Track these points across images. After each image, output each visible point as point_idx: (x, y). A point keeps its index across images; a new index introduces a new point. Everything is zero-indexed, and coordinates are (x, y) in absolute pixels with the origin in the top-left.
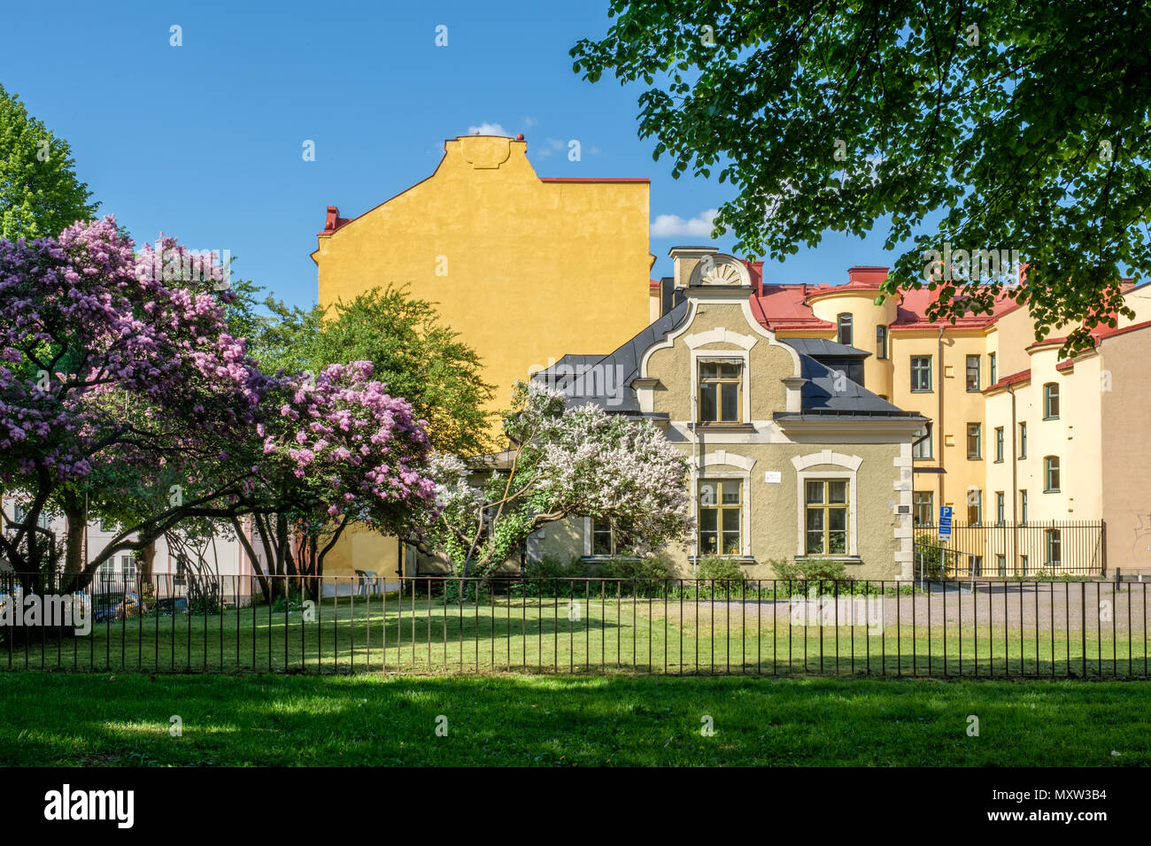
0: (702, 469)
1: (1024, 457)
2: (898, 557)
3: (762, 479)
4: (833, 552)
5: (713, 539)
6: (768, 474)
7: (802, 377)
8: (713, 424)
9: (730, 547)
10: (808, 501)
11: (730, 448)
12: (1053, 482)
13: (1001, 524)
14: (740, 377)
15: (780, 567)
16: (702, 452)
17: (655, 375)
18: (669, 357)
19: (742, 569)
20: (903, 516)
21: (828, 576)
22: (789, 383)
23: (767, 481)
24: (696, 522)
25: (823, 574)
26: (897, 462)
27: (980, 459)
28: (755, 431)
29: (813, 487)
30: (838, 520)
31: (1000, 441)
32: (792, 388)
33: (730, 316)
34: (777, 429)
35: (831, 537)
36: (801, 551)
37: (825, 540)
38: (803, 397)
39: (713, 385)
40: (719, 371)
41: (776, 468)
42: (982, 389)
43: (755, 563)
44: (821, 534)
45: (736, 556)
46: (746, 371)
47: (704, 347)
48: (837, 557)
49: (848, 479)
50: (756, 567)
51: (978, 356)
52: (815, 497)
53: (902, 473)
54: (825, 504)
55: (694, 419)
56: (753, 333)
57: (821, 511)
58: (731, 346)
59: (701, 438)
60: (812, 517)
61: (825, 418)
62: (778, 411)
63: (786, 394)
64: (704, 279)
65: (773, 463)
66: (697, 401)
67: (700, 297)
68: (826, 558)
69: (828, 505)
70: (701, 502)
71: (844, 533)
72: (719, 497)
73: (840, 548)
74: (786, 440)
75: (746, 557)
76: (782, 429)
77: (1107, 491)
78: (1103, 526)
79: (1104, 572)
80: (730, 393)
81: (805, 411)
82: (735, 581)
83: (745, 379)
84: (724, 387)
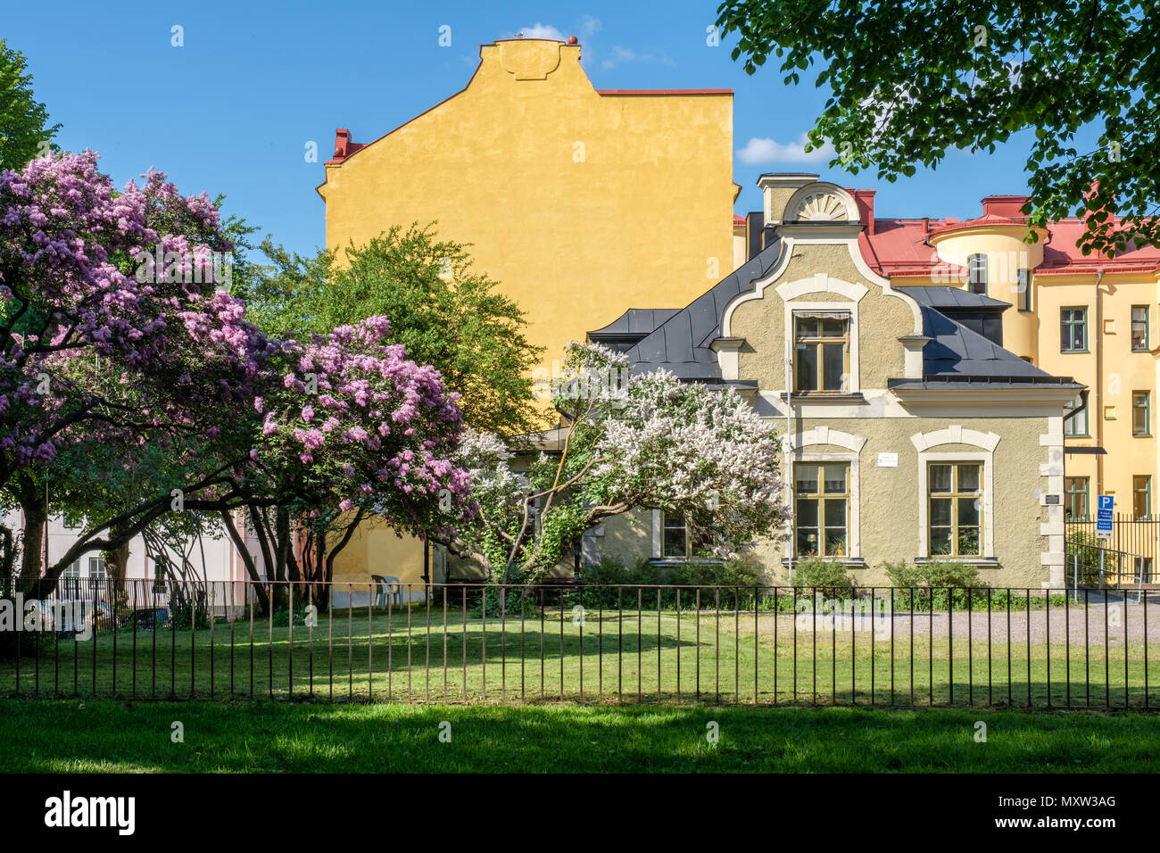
0: (798, 450)
2: (1045, 558)
3: (874, 462)
4: (963, 553)
5: (812, 536)
6: (881, 455)
7: (925, 333)
8: (812, 393)
9: (834, 546)
10: (932, 489)
11: (834, 423)
14: (846, 335)
15: (898, 572)
16: (799, 429)
17: (740, 333)
18: (758, 311)
19: (849, 573)
20: (1051, 507)
21: (958, 583)
22: (908, 342)
23: (880, 464)
24: (791, 512)
25: (951, 580)
26: (1043, 440)
27: (1149, 436)
28: (865, 403)
29: (937, 472)
30: (969, 514)
32: (911, 349)
33: (834, 259)
34: (893, 399)
35: (960, 534)
36: (923, 551)
37: (953, 538)
38: (925, 359)
39: (813, 346)
40: (820, 328)
41: (891, 448)
43: (865, 567)
44: (948, 531)
45: (842, 559)
46: (854, 327)
47: (801, 298)
48: (968, 559)
49: (982, 462)
50: (866, 572)
52: (942, 484)
53: (1051, 454)
54: (953, 494)
55: (789, 388)
56: (862, 280)
57: (948, 501)
58: (835, 297)
59: (798, 411)
60: (938, 511)
61: (953, 385)
62: (894, 377)
63: (903, 356)
64: (801, 214)
65: (888, 443)
66: (793, 366)
67: (796, 236)
68: (955, 561)
69: (957, 494)
70: (798, 491)
71: (977, 529)
72: (821, 486)
73: (972, 547)
74: (904, 413)
75: (854, 559)
76: (898, 399)
80: (833, 355)
81: (928, 377)
82: (840, 589)
83: (853, 337)
84: (826, 346)
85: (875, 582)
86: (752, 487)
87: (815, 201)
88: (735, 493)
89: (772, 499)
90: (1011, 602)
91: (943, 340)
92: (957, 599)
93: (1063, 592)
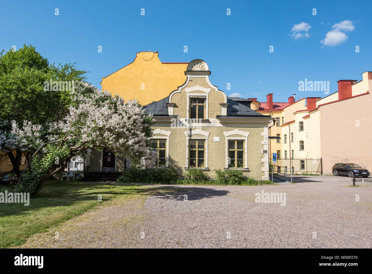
0: (190, 136)
1: (292, 141)
2: (263, 169)
3: (212, 140)
4: (239, 167)
5: (195, 161)
6: (214, 138)
7: (228, 103)
9: (200, 164)
10: (229, 148)
12: (302, 148)
13: (286, 159)
14: (205, 103)
15: (219, 172)
16: (191, 130)
17: (174, 102)
18: (179, 96)
19: (205, 172)
20: (265, 154)
21: (237, 176)
22: (223, 105)
23: (214, 140)
25: (234, 175)
26: (262, 134)
27: (280, 143)
28: (210, 122)
29: (231, 143)
30: (241, 155)
31: (285, 138)
32: (223, 107)
33: (201, 81)
34: (218, 121)
35: (238, 161)
36: (227, 167)
37: (236, 162)
38: (227, 111)
40: (197, 101)
41: (217, 136)
42: (280, 126)
43: (209, 170)
44: (234, 160)
45: (202, 168)
46: (207, 101)
47: (192, 92)
48: (240, 169)
49: (244, 140)
50: (210, 172)
51: (279, 118)
52: (232, 147)
53: (265, 138)
54: (236, 149)
55: (188, 118)
56: (210, 87)
57: (234, 152)
58: (201, 92)
60: (231, 154)
61: (236, 117)
62: (218, 115)
63: (221, 109)
64: (192, 69)
65: (217, 134)
66: (189, 111)
67: (191, 75)
68: (236, 169)
69: (237, 149)
70: (190, 148)
71: (243, 160)
72: (197, 147)
73: (241, 165)
74: (222, 126)
75: (206, 168)
76: (220, 121)
77: (322, 150)
78: (321, 159)
79: (322, 173)
80: (201, 109)
81: (228, 115)
82: (202, 178)
83: (206, 103)
84: (199, 106)
85: (212, 175)
87: (196, 65)
90: (253, 182)
91: (234, 106)
92: (236, 181)
93: (268, 179)
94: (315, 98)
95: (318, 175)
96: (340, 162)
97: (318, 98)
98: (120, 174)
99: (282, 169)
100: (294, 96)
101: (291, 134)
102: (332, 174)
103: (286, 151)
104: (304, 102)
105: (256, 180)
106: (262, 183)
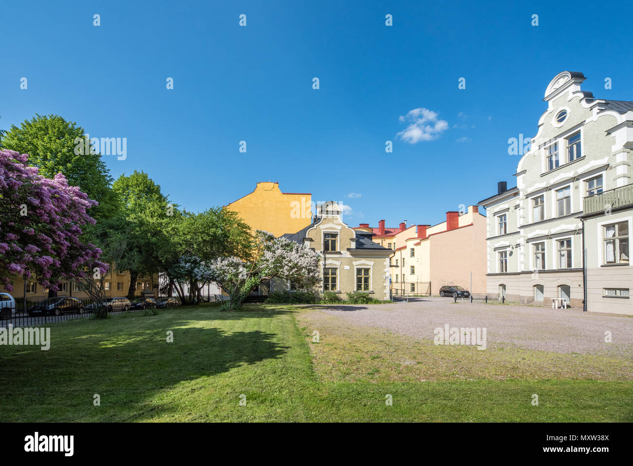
0: (325, 265)
1: (404, 266)
2: (385, 291)
3: (343, 268)
5: (328, 286)
6: (345, 266)
7: (356, 238)
8: (328, 252)
9: (333, 288)
10: (358, 275)
11: (333, 259)
12: (413, 272)
13: (397, 282)
15: (349, 295)
16: (325, 260)
17: (310, 237)
18: (315, 232)
19: (337, 294)
20: (386, 279)
21: (364, 297)
22: (352, 240)
23: (345, 269)
24: (322, 279)
25: (363, 297)
26: (385, 264)
28: (341, 254)
29: (359, 271)
30: (366, 280)
31: (397, 263)
32: (353, 241)
33: (334, 220)
34: (348, 253)
35: (364, 285)
36: (355, 290)
38: (356, 244)
39: (329, 240)
40: (330, 236)
41: (348, 265)
43: (341, 293)
44: (361, 285)
45: (335, 291)
46: (339, 236)
47: (325, 229)
48: (366, 291)
49: (370, 268)
51: (391, 244)
52: (360, 274)
53: (386, 267)
54: (363, 276)
55: (322, 250)
56: (341, 225)
57: (361, 278)
58: (334, 229)
59: (325, 256)
60: (359, 280)
61: (363, 250)
62: (349, 248)
63: (351, 243)
66: (323, 245)
68: (363, 292)
70: (325, 275)
71: (369, 284)
72: (330, 273)
73: (367, 289)
74: (351, 256)
75: (338, 291)
76: (350, 253)
77: (431, 274)
78: (430, 283)
79: (430, 295)
80: (334, 242)
81: (357, 248)
82: (335, 299)
83: (338, 238)
84: (332, 240)
85: (344, 297)
86: (309, 271)
88: (304, 273)
89: (316, 275)
90: (377, 302)
91: (360, 240)
92: (364, 301)
93: (389, 299)
94: (425, 226)
95: (427, 296)
96: (447, 285)
97: (428, 226)
98: (266, 297)
99: (399, 292)
100: (405, 222)
101: (402, 260)
102: (439, 295)
103: (397, 275)
104: (415, 229)
105: (380, 300)
106: (385, 302)
